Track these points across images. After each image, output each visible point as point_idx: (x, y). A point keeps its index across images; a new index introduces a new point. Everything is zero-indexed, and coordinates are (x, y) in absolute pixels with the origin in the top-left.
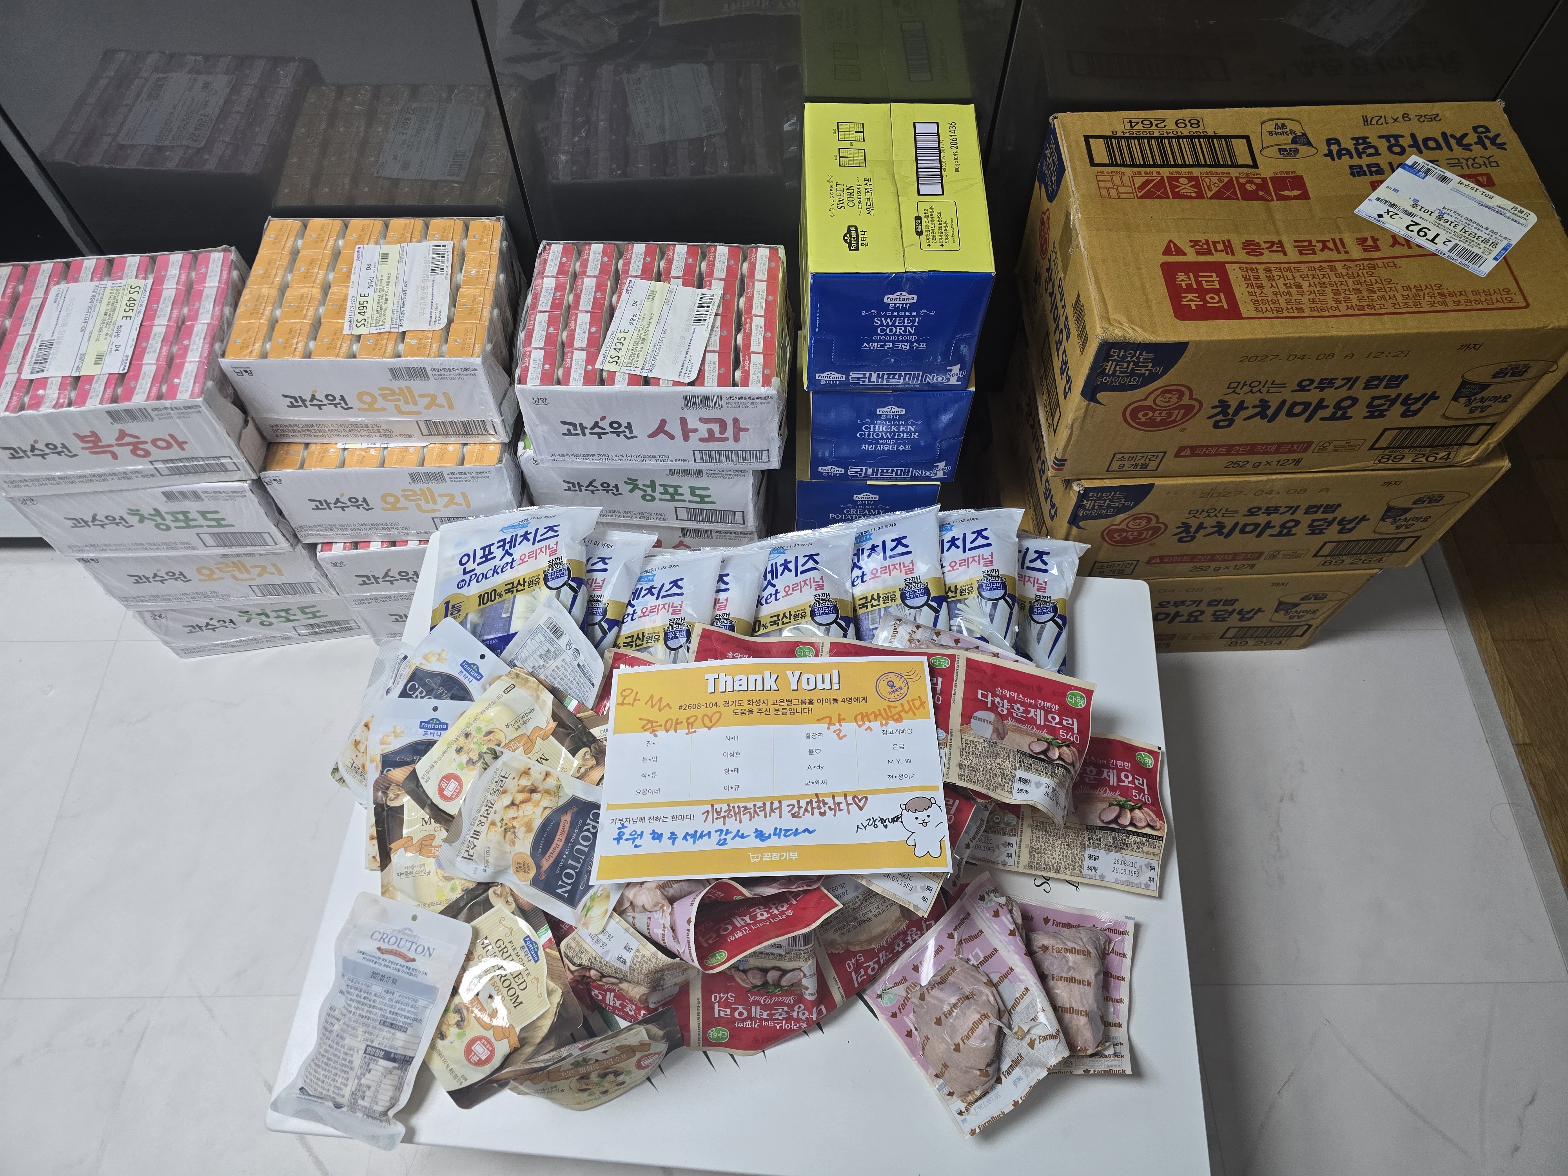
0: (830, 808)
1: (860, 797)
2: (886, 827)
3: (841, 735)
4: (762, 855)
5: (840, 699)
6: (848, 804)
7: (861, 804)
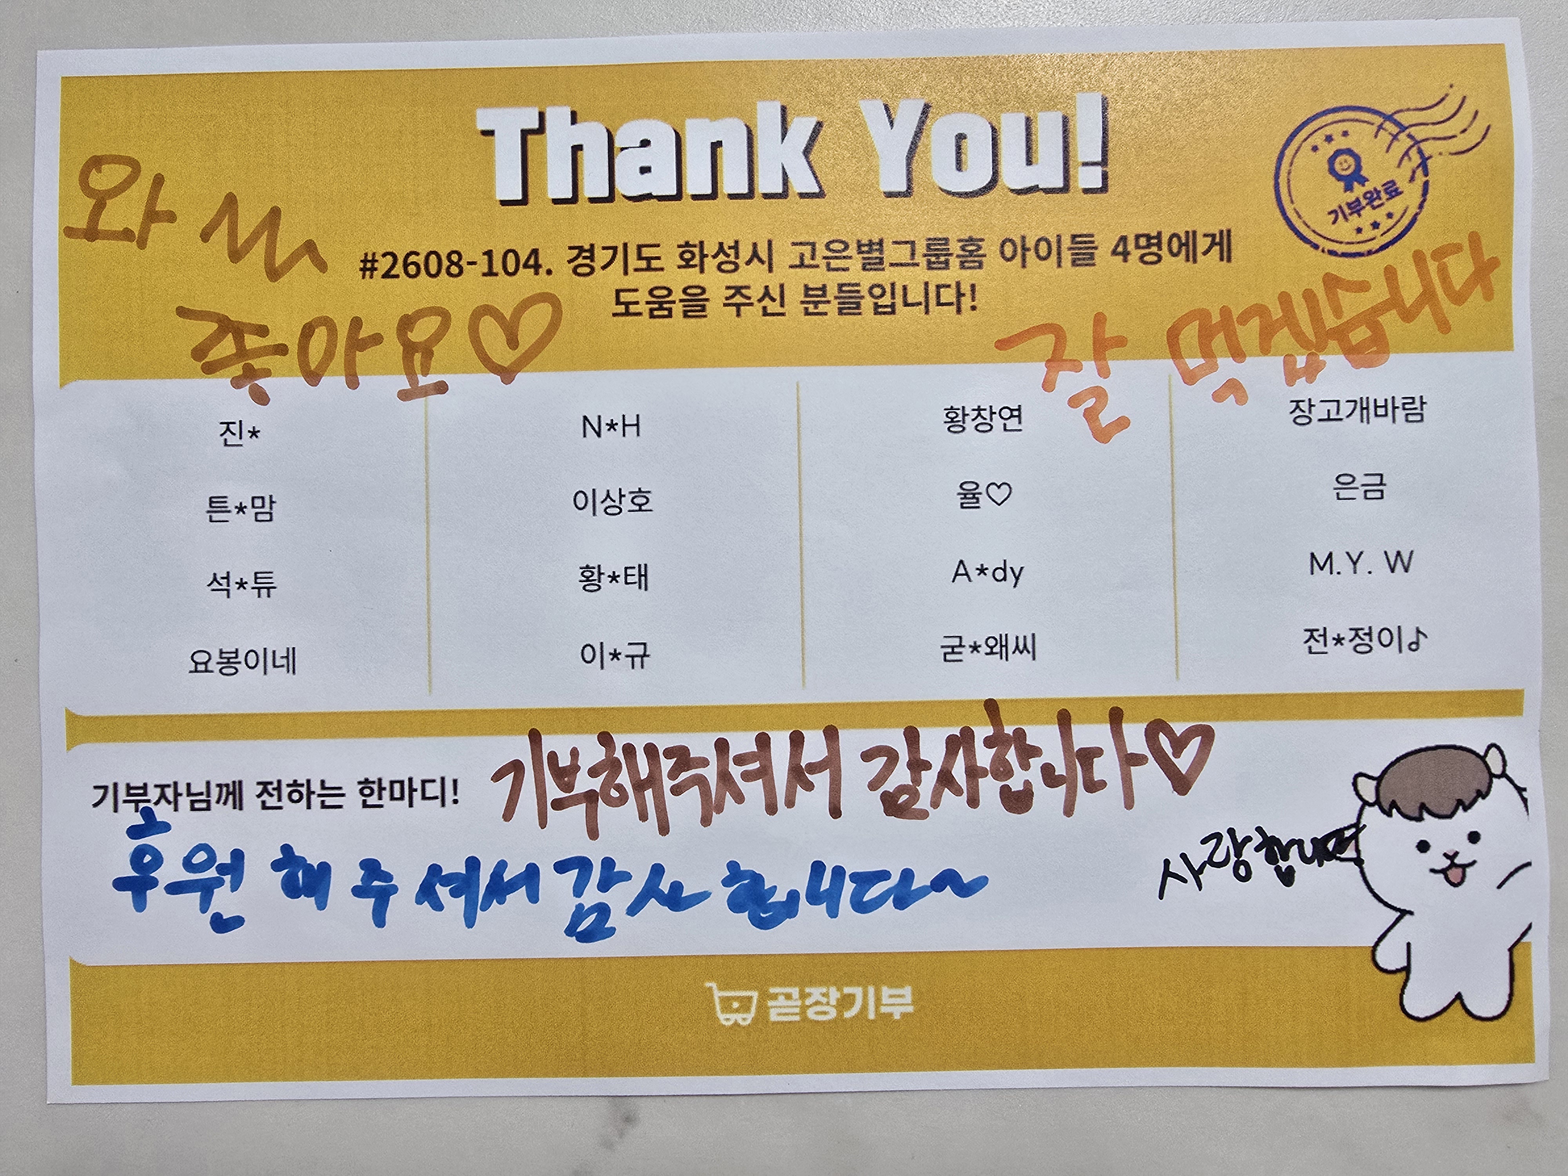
0: (1049, 776)
1: (1179, 728)
2: (1287, 877)
3: (1106, 418)
4: (765, 996)
5: (1105, 244)
6: (1130, 760)
7: (1183, 763)
